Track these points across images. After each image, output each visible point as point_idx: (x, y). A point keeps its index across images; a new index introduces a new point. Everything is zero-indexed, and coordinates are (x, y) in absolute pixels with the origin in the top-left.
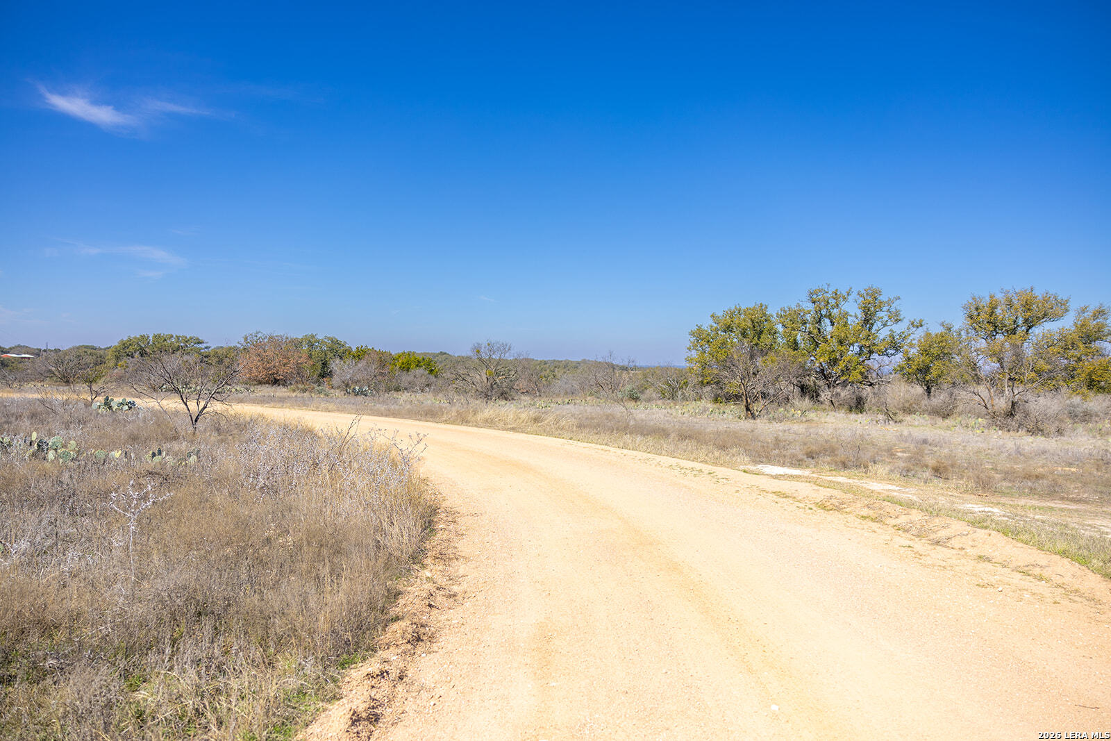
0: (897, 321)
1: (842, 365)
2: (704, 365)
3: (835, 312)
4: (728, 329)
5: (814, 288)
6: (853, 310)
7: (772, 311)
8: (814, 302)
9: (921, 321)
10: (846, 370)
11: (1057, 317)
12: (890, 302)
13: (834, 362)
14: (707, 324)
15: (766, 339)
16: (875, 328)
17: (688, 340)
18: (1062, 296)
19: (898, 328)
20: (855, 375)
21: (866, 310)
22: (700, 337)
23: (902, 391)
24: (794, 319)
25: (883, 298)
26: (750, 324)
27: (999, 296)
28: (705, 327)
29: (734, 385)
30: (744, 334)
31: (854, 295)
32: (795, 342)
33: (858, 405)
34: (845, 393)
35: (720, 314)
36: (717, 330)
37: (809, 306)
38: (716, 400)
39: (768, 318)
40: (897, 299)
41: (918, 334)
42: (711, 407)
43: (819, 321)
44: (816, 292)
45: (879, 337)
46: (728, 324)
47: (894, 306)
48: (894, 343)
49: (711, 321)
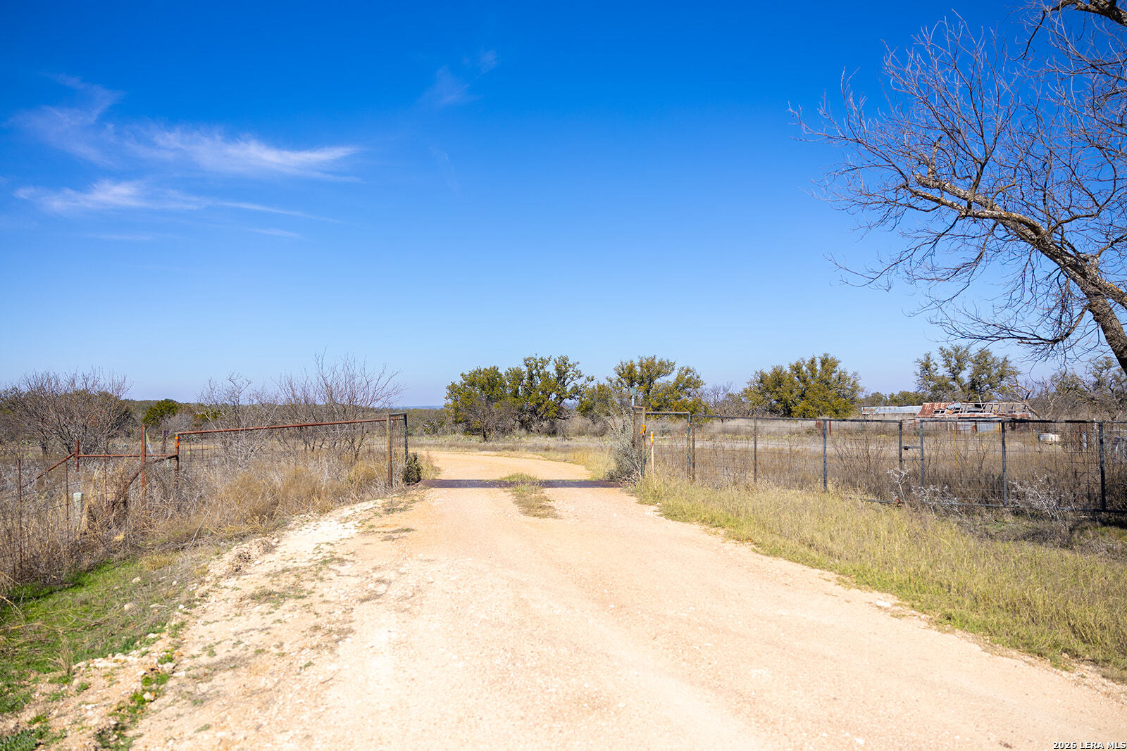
0: (580, 377)
1: (544, 406)
2: (457, 409)
3: (542, 371)
4: (473, 384)
5: (528, 357)
6: (551, 369)
7: (502, 371)
8: (527, 366)
9: (593, 377)
10: (547, 410)
11: (666, 374)
12: (574, 365)
13: (539, 405)
14: (458, 380)
15: (498, 391)
16: (566, 382)
17: (445, 392)
18: (672, 361)
19: (579, 382)
20: (551, 413)
21: (558, 369)
22: (453, 389)
23: (578, 421)
24: (517, 376)
25: (570, 362)
26: (486, 381)
28: (457, 383)
29: (476, 424)
30: (483, 388)
31: (552, 362)
32: (517, 391)
33: (552, 433)
34: (545, 424)
35: (467, 373)
36: (465, 384)
37: (525, 369)
38: (465, 433)
39: (500, 376)
40: (578, 363)
41: (591, 385)
42: (462, 437)
43: (531, 377)
44: (529, 359)
45: (569, 388)
46: (472, 381)
47: (577, 368)
48: (576, 391)
49: (461, 379)
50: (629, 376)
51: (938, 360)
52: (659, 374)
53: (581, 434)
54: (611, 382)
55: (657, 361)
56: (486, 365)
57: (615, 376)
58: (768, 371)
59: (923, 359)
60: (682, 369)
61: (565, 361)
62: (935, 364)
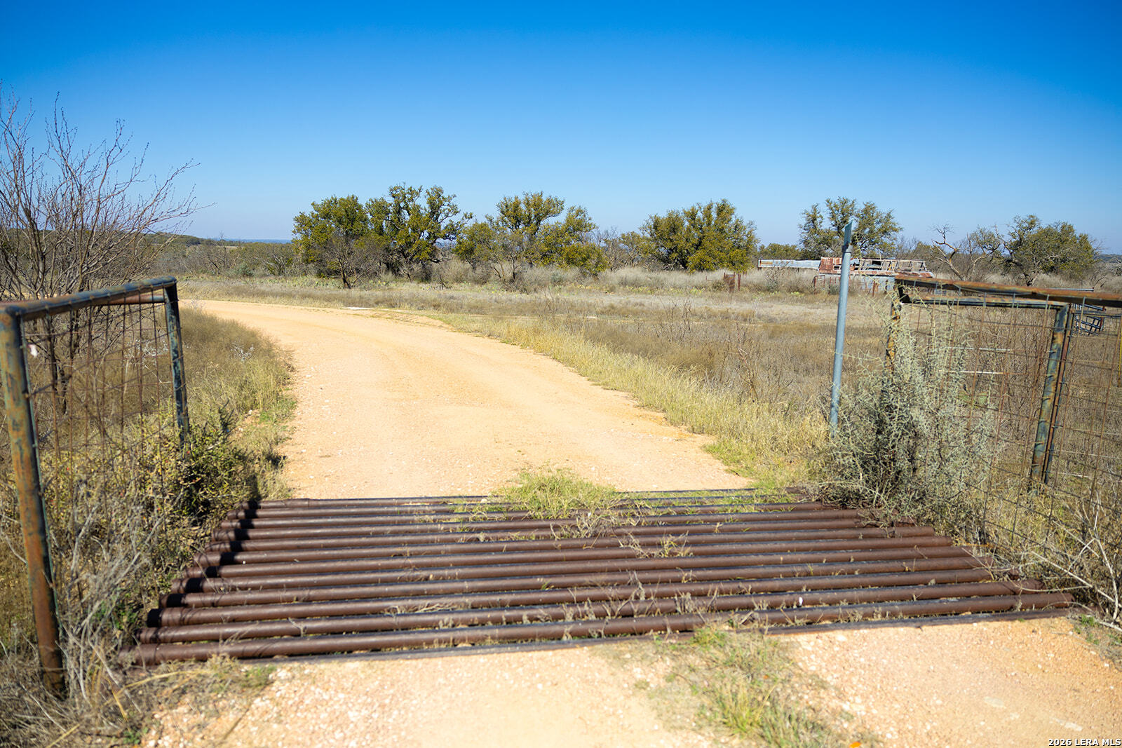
0: (456, 213)
1: (415, 247)
2: (308, 247)
3: (411, 204)
4: (327, 216)
5: (394, 186)
6: (422, 202)
7: (362, 202)
8: (394, 197)
9: (471, 214)
10: (418, 251)
11: (555, 214)
12: (449, 199)
13: (409, 245)
14: (309, 211)
15: (358, 226)
16: (440, 218)
17: (293, 225)
18: (560, 199)
19: (456, 219)
20: (424, 255)
21: (431, 204)
22: (302, 221)
23: (456, 266)
24: (380, 208)
25: (445, 195)
26: (344, 213)
27: (522, 198)
28: (307, 214)
29: (333, 263)
30: (340, 221)
31: (423, 193)
32: (381, 228)
33: (426, 277)
34: (417, 268)
35: (319, 202)
36: (317, 216)
37: (390, 200)
38: (319, 275)
39: (359, 207)
40: (455, 196)
41: (469, 224)
42: (316, 280)
43: (399, 211)
44: (395, 189)
45: (443, 225)
46: (327, 211)
47: (453, 201)
48: (453, 230)
49: (312, 209)
50: (513, 214)
51: (825, 213)
52: (547, 214)
53: (459, 280)
54: (491, 220)
55: (544, 198)
56: (342, 194)
57: (496, 215)
58: (663, 215)
59: (810, 210)
60: (572, 209)
61: (438, 192)
62: (820, 216)
